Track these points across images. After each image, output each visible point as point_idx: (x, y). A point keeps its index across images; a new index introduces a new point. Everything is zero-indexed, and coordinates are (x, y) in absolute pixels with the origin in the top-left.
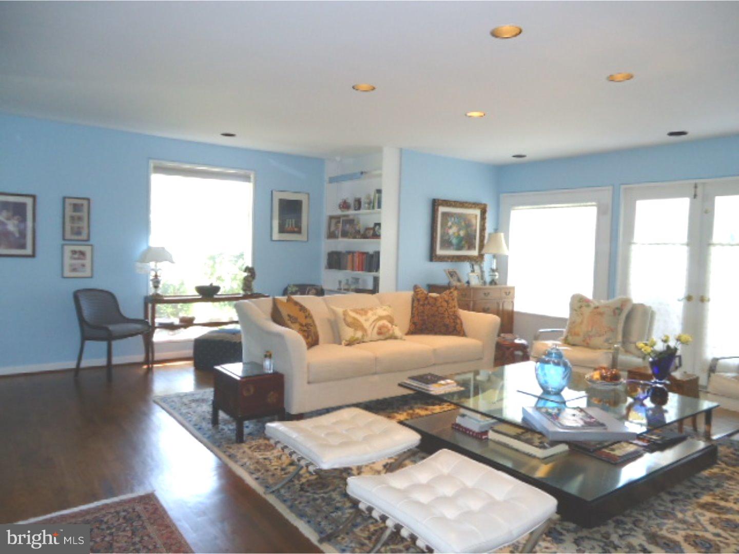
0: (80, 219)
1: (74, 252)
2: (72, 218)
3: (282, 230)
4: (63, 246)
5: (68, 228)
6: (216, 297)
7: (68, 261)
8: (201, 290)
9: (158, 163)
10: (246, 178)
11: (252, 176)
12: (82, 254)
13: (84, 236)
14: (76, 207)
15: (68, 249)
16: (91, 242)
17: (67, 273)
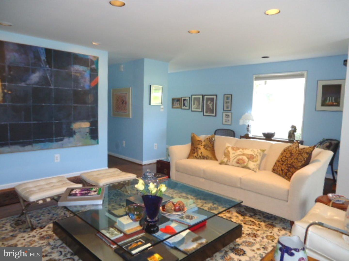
0: (228, 102)
1: (226, 115)
2: (226, 102)
3: (323, 104)
4: (223, 112)
5: (225, 106)
6: (273, 139)
7: (224, 118)
8: (264, 134)
9: (257, 76)
10: (302, 76)
11: (305, 74)
12: (228, 115)
13: (229, 109)
14: (228, 98)
15: (224, 114)
16: (232, 111)
17: (224, 123)
